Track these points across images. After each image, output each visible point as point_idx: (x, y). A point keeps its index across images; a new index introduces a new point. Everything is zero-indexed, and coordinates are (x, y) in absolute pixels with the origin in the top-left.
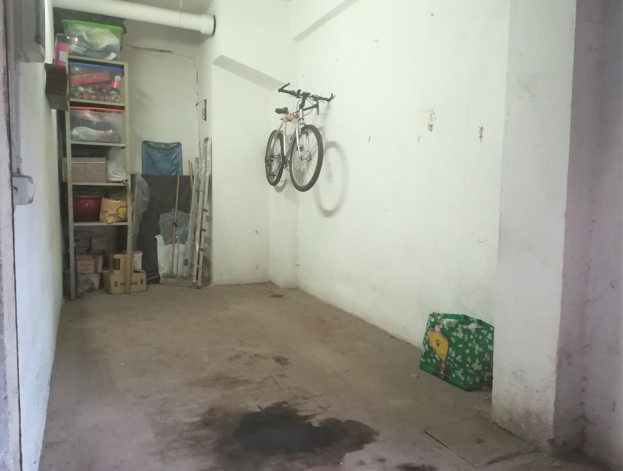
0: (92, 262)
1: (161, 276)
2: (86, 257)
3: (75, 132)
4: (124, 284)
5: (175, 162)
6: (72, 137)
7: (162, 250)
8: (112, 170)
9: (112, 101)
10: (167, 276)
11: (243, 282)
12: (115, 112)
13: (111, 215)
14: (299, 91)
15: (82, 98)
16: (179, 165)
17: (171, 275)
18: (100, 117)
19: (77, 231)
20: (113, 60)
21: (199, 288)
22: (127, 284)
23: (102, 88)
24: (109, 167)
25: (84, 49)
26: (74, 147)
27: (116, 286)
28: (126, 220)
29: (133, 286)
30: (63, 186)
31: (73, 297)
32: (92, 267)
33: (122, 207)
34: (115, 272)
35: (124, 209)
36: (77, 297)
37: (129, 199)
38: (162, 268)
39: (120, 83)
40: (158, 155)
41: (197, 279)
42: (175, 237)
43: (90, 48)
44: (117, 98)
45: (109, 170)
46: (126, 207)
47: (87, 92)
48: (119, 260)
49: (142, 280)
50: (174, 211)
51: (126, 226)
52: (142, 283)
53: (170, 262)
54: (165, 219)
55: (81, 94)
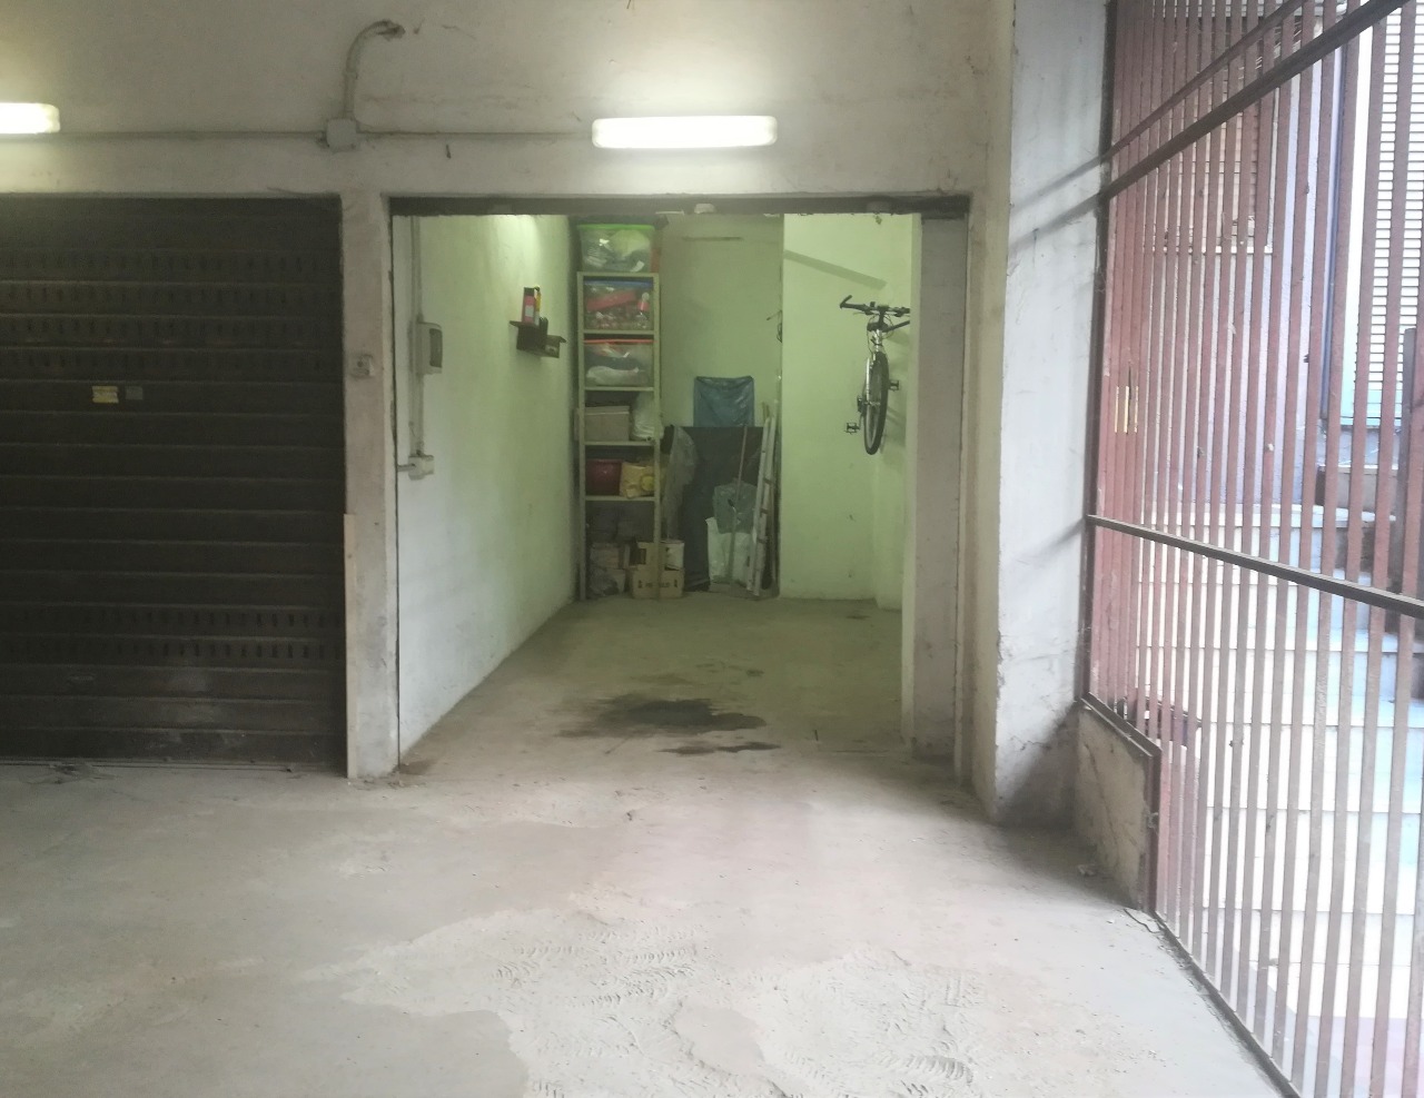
0: (615, 553)
1: (712, 578)
3: (591, 374)
4: (649, 585)
5: (743, 406)
6: (587, 381)
7: (715, 540)
9: (638, 329)
10: (720, 581)
11: (828, 597)
12: (642, 343)
13: (632, 487)
14: (872, 304)
15: (600, 328)
16: (750, 410)
17: (727, 579)
18: (622, 352)
20: (640, 271)
21: (757, 599)
23: (625, 310)
25: (605, 261)
26: (589, 394)
28: (652, 495)
31: (583, 595)
33: (647, 475)
34: (640, 567)
35: (650, 478)
36: (588, 598)
37: (657, 464)
38: (714, 569)
39: (649, 302)
41: (753, 584)
44: (643, 324)
46: (653, 475)
47: (606, 320)
48: (645, 550)
49: (676, 581)
52: (676, 586)
53: (727, 560)
54: (722, 493)
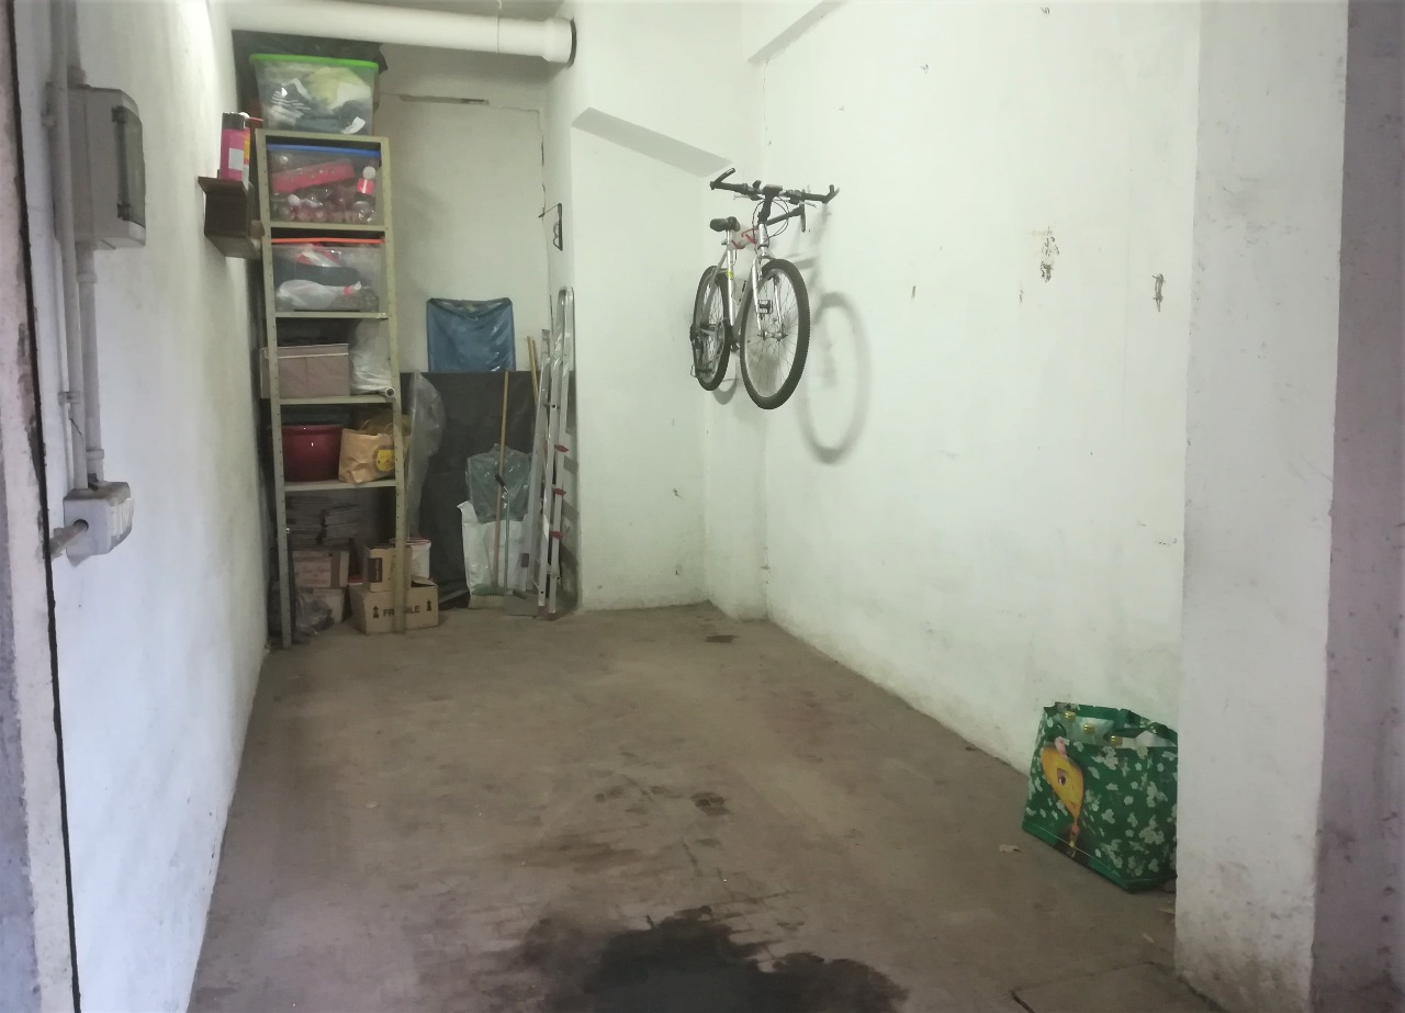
0: (328, 565)
1: (471, 590)
2: (314, 554)
3: (284, 292)
4: (391, 612)
5: (499, 342)
6: (278, 303)
7: (473, 534)
8: (363, 369)
9: (359, 222)
10: (484, 591)
11: (648, 604)
12: (365, 245)
13: (362, 466)
14: (757, 184)
15: (296, 220)
16: (507, 349)
17: (493, 589)
18: (334, 257)
19: (291, 500)
20: (358, 133)
21: (552, 618)
22: (398, 613)
23: (336, 195)
24: (356, 362)
25: (298, 115)
26: (282, 323)
27: (376, 616)
28: (391, 476)
29: (409, 616)
30: (262, 407)
31: (287, 641)
32: (327, 576)
33: (384, 448)
34: (374, 586)
35: (388, 452)
36: (295, 642)
37: (397, 430)
38: (473, 573)
39: (375, 182)
40: (462, 329)
41: (547, 595)
42: (502, 506)
43: (312, 111)
44: (368, 215)
45: (357, 368)
46: (392, 447)
47: (305, 206)
48: (381, 560)
49: (429, 603)
50: (499, 450)
51: (392, 490)
52: (429, 608)
53: (492, 560)
54: (479, 467)
55: (295, 210)
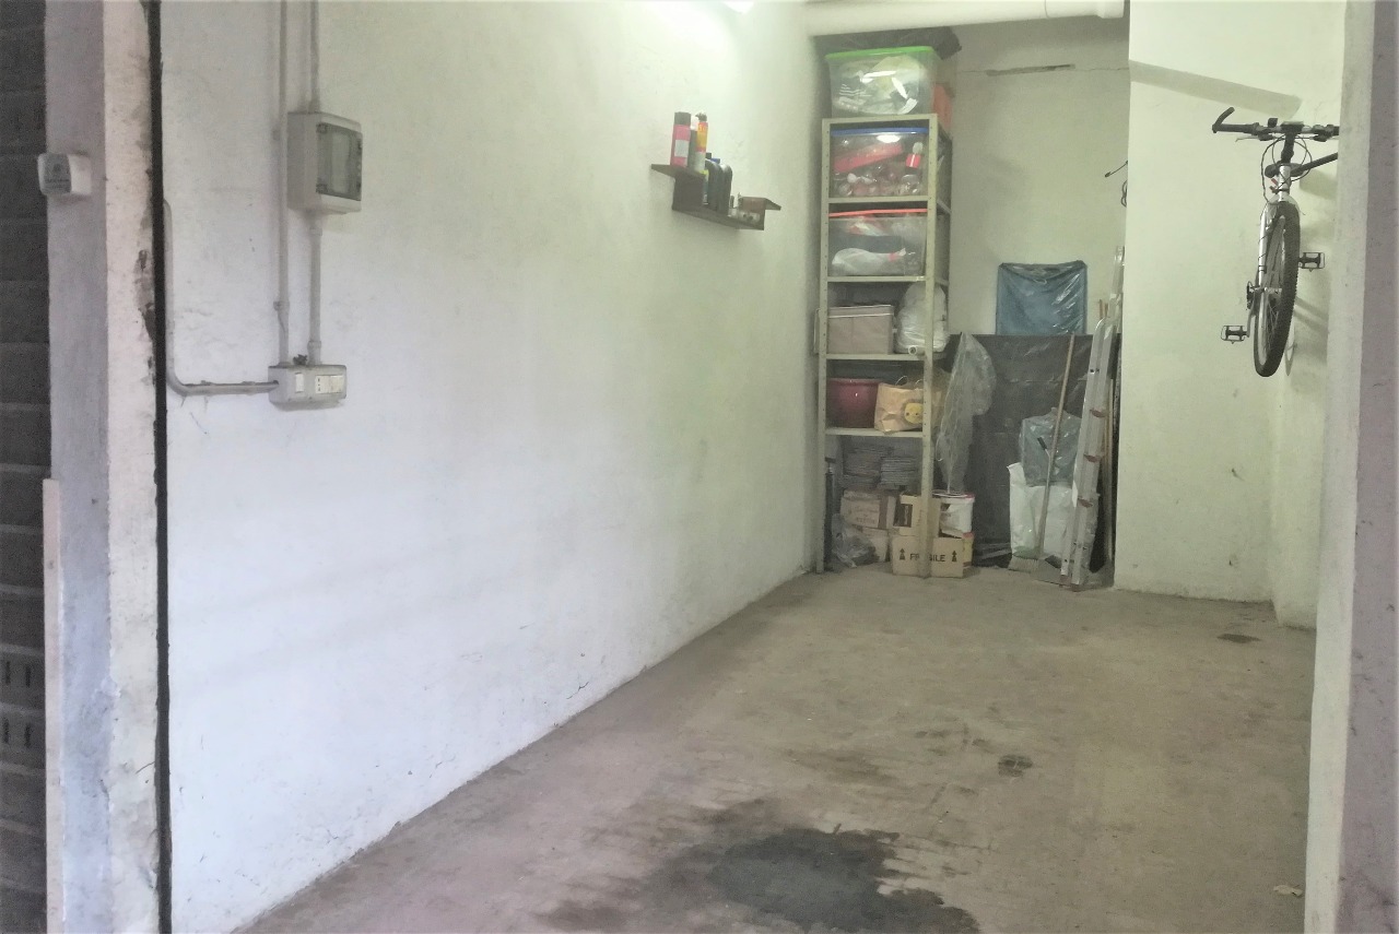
0: (876, 507)
1: (1014, 552)
3: (838, 260)
5: (1069, 306)
6: (831, 270)
7: (1021, 496)
8: (910, 329)
9: (906, 194)
11: (1192, 594)
12: (911, 214)
13: (891, 417)
14: (1272, 122)
15: (853, 195)
16: (1079, 311)
17: (1034, 554)
18: (884, 226)
20: (911, 113)
21: (1075, 588)
22: (922, 558)
23: (888, 171)
26: (834, 287)
27: (902, 558)
29: (934, 563)
30: (815, 360)
31: (820, 566)
32: (876, 517)
33: (913, 401)
35: (917, 405)
36: (827, 569)
37: (927, 386)
38: (1017, 536)
39: (923, 156)
40: (1030, 293)
42: (1053, 469)
43: (872, 98)
45: (905, 328)
46: (921, 401)
47: (861, 183)
48: (911, 506)
49: (957, 555)
50: (1056, 414)
52: (954, 560)
53: (1037, 525)
54: (1033, 428)
55: (852, 187)
